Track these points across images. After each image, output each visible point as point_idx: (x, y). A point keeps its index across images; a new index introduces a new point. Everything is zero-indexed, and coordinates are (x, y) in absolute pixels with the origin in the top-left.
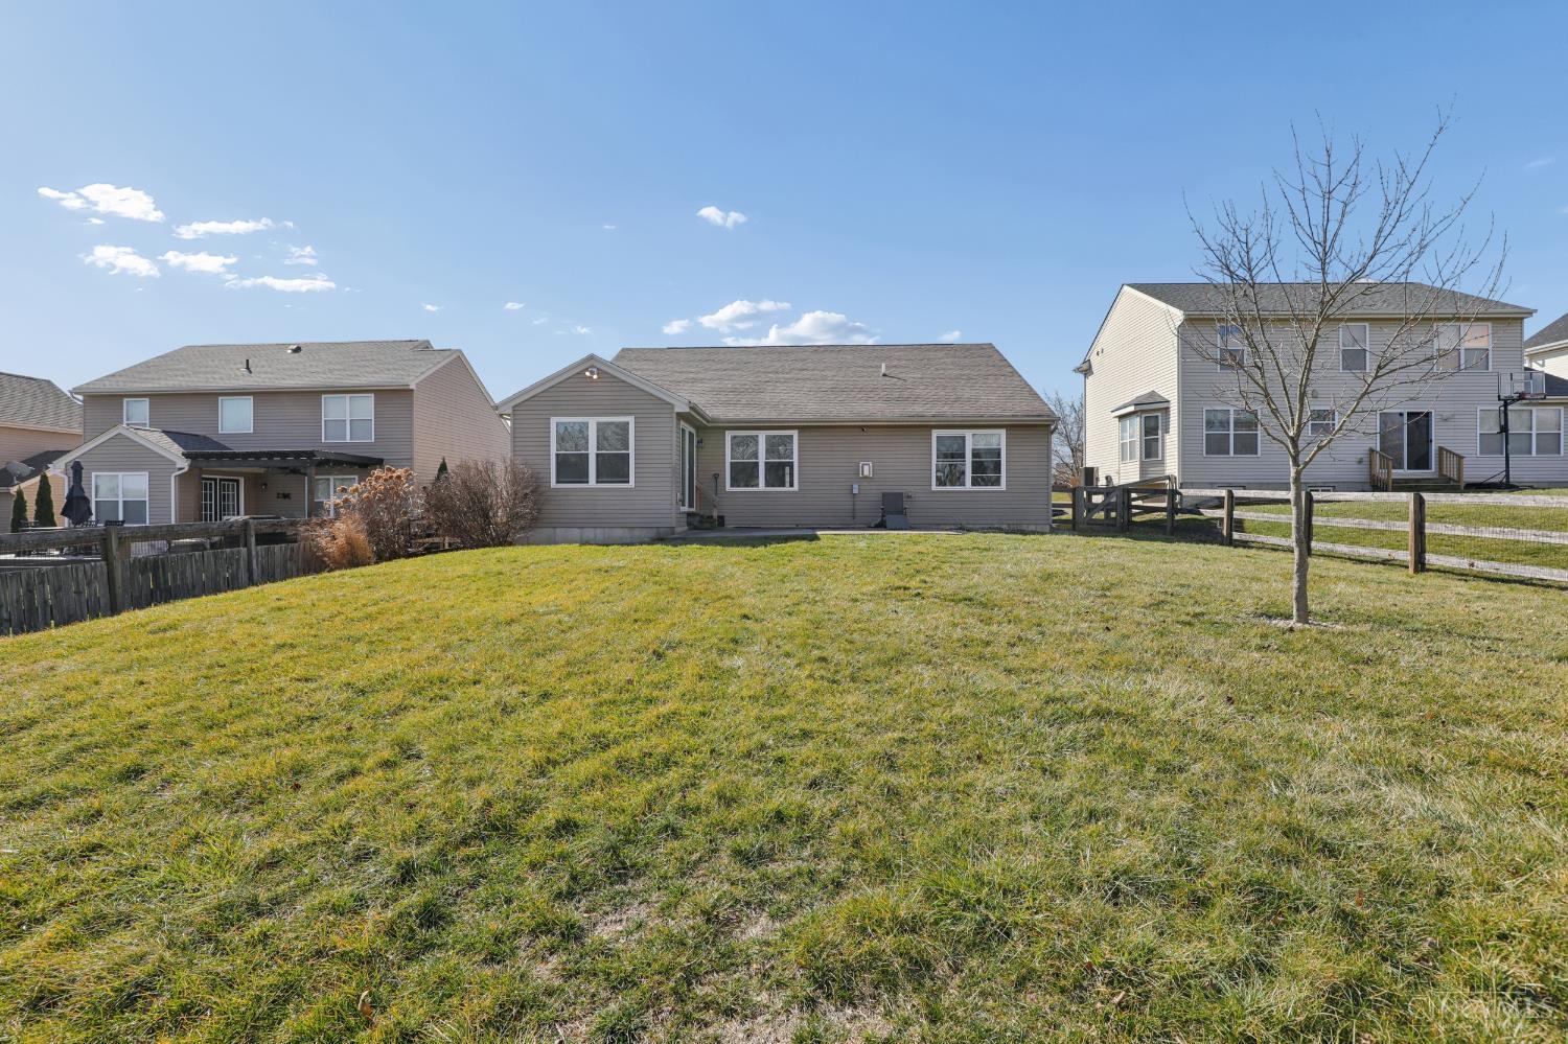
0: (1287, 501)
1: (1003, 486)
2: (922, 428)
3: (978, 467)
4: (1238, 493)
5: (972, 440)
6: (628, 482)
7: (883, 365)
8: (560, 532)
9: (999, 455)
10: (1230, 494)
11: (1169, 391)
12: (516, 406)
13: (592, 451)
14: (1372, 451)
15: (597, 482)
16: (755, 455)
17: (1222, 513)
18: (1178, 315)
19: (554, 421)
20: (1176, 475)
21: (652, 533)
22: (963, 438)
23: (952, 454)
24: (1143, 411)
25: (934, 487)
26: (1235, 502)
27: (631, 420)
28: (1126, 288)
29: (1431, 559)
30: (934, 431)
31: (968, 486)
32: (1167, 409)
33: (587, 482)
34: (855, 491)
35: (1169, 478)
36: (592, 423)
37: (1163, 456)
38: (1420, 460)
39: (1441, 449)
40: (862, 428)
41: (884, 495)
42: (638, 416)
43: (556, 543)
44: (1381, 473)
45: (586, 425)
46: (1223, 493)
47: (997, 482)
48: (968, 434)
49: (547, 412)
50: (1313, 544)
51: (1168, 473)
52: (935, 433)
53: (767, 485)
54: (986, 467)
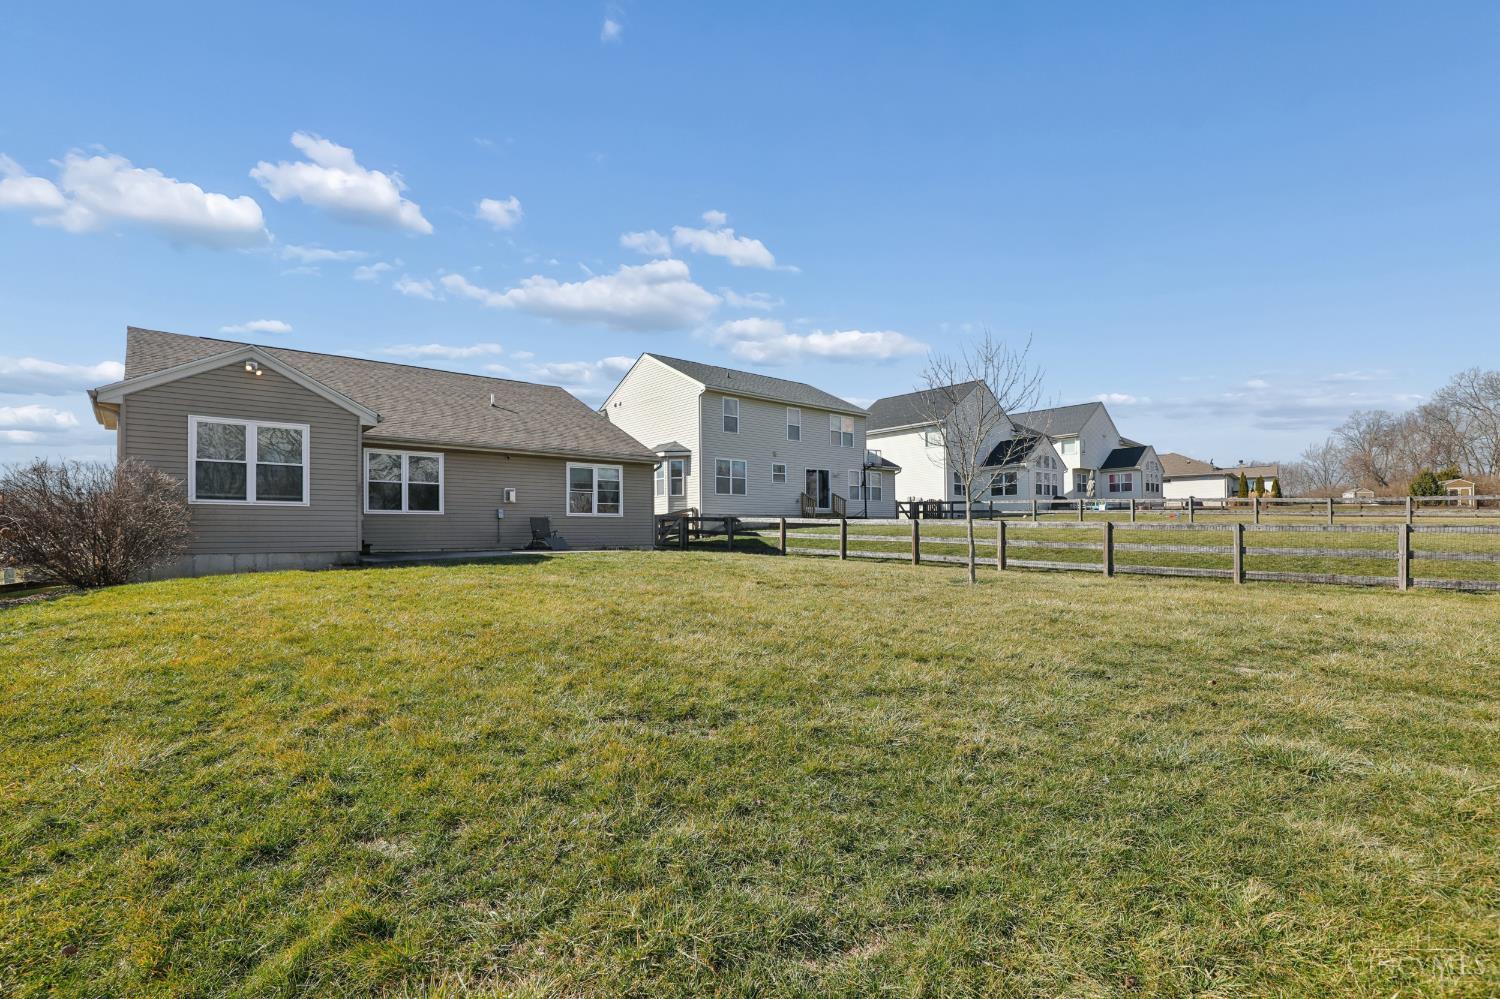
0: (838, 525)
1: (621, 513)
2: (559, 459)
3: (602, 498)
4: (789, 520)
5: (599, 473)
6: (301, 500)
7: (492, 396)
8: (200, 560)
9: (617, 487)
10: (784, 521)
11: (691, 442)
12: (131, 394)
13: (251, 460)
14: (803, 494)
15: (258, 499)
16: (399, 477)
17: (778, 534)
18: (702, 387)
19: (193, 421)
20: (698, 508)
21: (332, 558)
22: (591, 471)
23: (582, 484)
24: (670, 457)
25: (568, 514)
26: (787, 526)
27: (305, 429)
28: (646, 356)
29: (923, 556)
30: (568, 463)
31: (595, 512)
32: (688, 458)
33: (245, 498)
34: (501, 516)
35: (692, 510)
36: (252, 427)
37: (685, 493)
38: (824, 503)
39: (834, 495)
40: (507, 456)
41: (531, 518)
42: (313, 424)
43: (195, 575)
44: (809, 509)
45: (242, 430)
46: (778, 520)
47: (616, 510)
48: (595, 468)
49: (184, 408)
50: (848, 552)
51: (689, 506)
52: (569, 465)
53: (411, 508)
54: (609, 498)
